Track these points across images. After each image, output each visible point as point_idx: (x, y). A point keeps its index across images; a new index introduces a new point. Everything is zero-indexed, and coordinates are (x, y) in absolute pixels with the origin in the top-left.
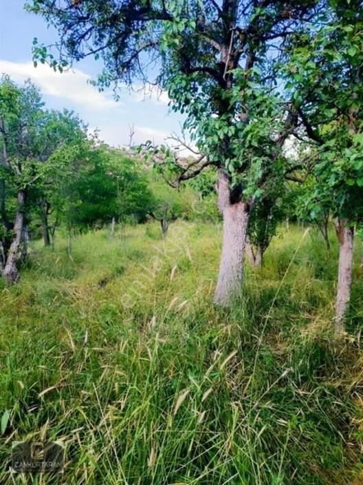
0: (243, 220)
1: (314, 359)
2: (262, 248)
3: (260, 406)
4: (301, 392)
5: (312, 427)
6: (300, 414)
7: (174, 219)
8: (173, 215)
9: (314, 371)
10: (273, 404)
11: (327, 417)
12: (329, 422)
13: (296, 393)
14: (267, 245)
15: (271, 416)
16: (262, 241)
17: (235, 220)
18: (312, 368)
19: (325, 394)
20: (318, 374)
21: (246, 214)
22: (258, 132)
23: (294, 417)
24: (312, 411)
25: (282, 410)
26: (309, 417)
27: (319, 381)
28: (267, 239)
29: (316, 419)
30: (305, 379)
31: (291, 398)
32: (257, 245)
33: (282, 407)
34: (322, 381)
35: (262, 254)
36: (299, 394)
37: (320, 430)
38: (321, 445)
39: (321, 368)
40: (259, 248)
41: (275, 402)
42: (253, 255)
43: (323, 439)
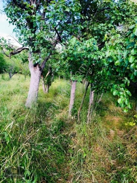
0: (39, 74)
1: (60, 125)
2: (48, 86)
3: (37, 144)
4: (54, 138)
5: (55, 150)
6: (52, 146)
7: (15, 73)
8: (15, 71)
9: (59, 130)
10: (43, 143)
11: (61, 146)
12: (61, 147)
13: (52, 138)
14: (50, 85)
15: (41, 148)
16: (49, 83)
17: (35, 73)
18: (58, 129)
19: (61, 138)
20: (60, 131)
21: (40, 71)
22: (40, 36)
23: (50, 147)
24: (56, 144)
25: (46, 145)
26: (54, 146)
27: (60, 133)
28: (51, 83)
29: (57, 147)
30: (56, 133)
31: (50, 140)
32: (47, 85)
33: (46, 144)
34: (62, 133)
35: (48, 88)
36: (53, 139)
37: (58, 151)
38: (57, 156)
39: (62, 129)
40: (47, 86)
41: (43, 142)
42: (45, 88)
43: (58, 154)
